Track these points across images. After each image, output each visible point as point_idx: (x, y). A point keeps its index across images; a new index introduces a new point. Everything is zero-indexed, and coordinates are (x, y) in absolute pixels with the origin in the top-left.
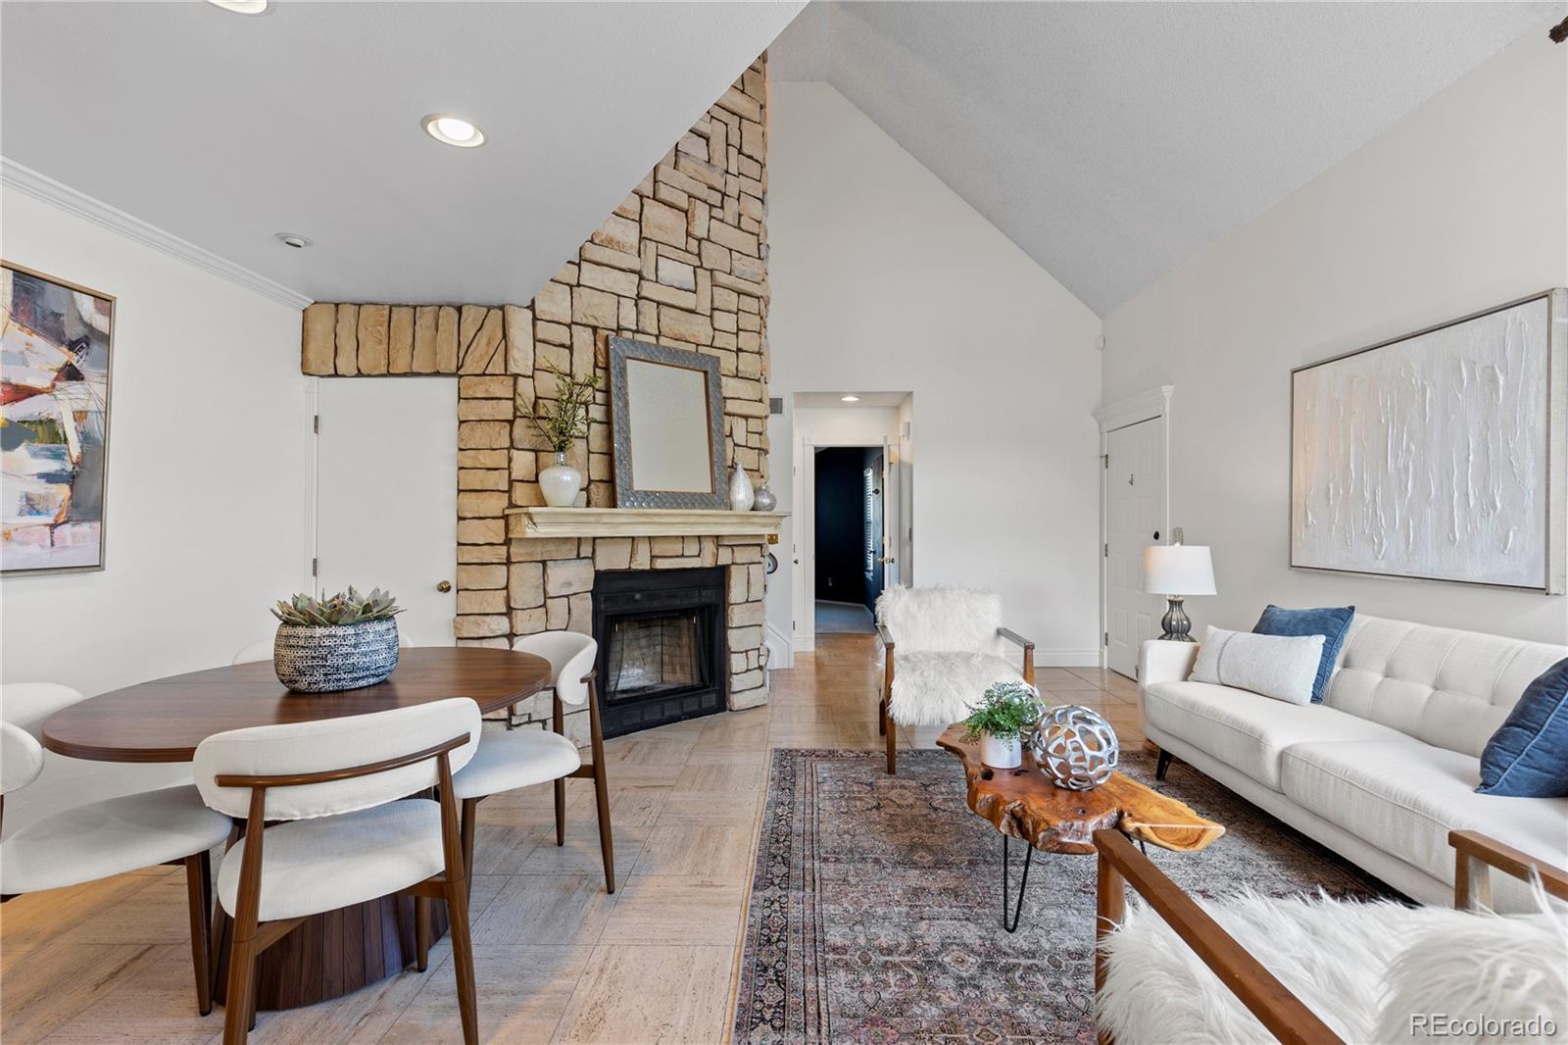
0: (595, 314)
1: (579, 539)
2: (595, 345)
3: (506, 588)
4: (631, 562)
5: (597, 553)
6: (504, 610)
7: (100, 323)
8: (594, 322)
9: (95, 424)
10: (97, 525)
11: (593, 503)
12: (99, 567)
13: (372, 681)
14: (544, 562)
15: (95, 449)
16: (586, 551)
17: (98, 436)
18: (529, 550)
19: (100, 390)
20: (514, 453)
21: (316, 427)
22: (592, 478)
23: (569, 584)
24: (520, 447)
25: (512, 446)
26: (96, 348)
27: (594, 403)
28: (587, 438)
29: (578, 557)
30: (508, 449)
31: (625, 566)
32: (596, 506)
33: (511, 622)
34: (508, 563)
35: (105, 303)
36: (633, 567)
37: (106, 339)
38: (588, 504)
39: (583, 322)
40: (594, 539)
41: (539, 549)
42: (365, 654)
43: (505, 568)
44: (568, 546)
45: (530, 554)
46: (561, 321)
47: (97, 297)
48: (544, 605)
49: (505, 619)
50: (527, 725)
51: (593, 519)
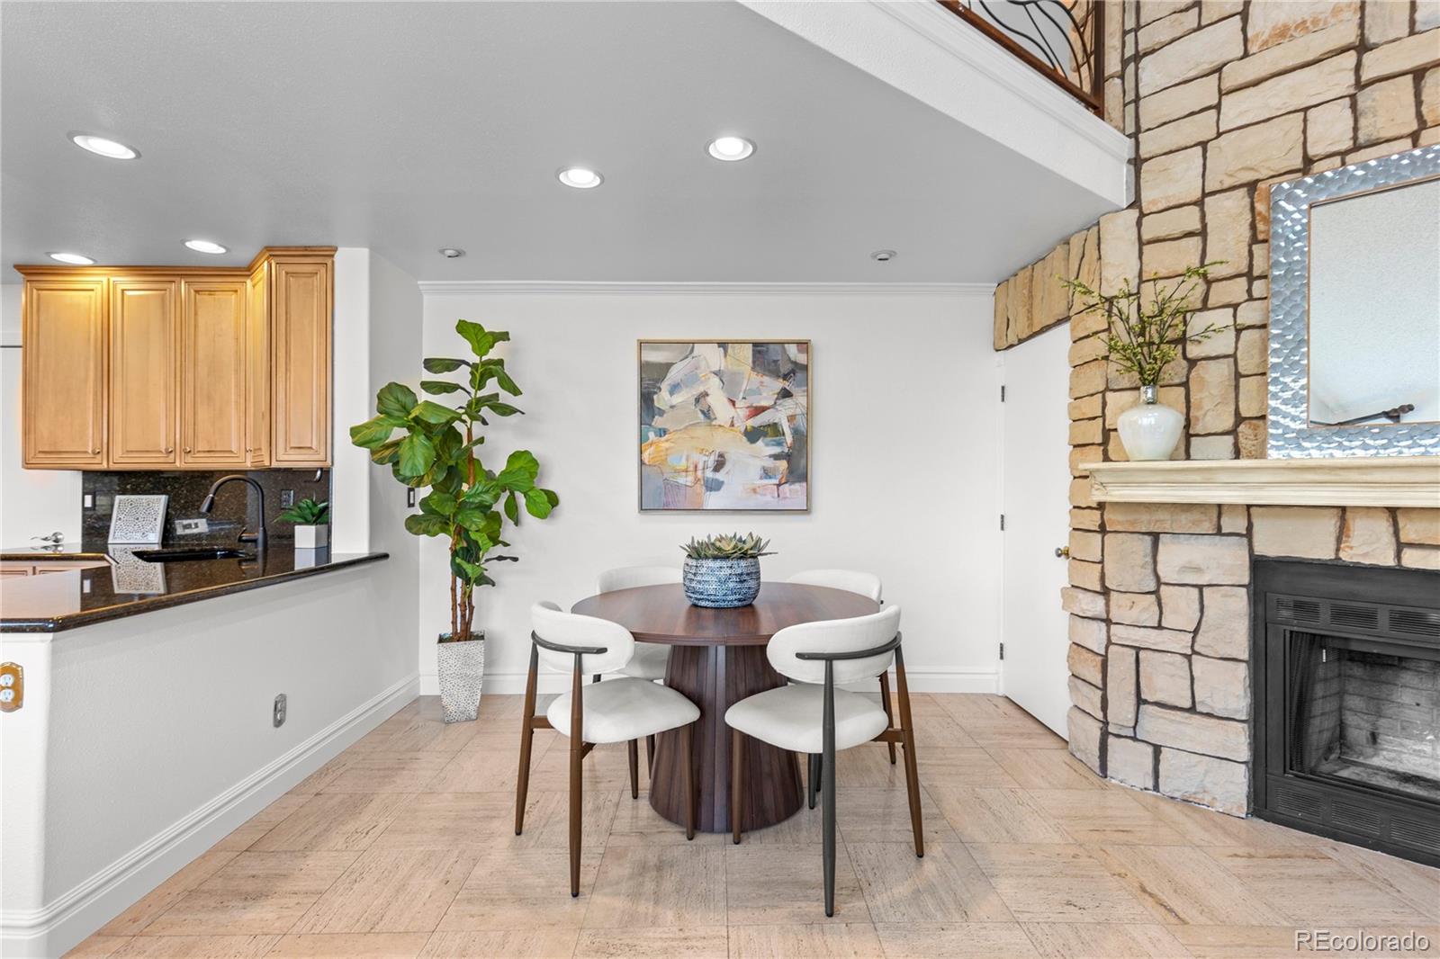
0: (1248, 163)
1: (1220, 506)
2: (1253, 208)
3: (1102, 562)
4: (1338, 550)
5: (1256, 529)
6: (1098, 588)
7: (802, 359)
8: (1248, 177)
9: (801, 422)
10: (805, 484)
11: (1243, 452)
12: (807, 511)
13: (710, 604)
14: (1155, 537)
15: (802, 438)
16: (1234, 523)
17: (803, 429)
18: (1131, 517)
19: (802, 400)
20: (1109, 395)
21: (1003, 396)
22: (1244, 413)
23: (1198, 570)
24: (1116, 387)
25: (1107, 389)
26: (799, 375)
27: (1251, 298)
28: (1234, 356)
29: (1219, 532)
30: (1103, 393)
31: (1325, 552)
32: (1250, 456)
33: (1107, 605)
34: (1103, 530)
35: (804, 345)
36: (1347, 556)
37: (805, 368)
38: (1237, 455)
39: (1226, 186)
40: (1249, 507)
41: (1145, 517)
42: (699, 582)
43: (1099, 537)
44: (1196, 516)
45: (1133, 523)
46: (1182, 202)
47: (799, 343)
48: (1156, 592)
49: (1101, 601)
50: (1130, 741)
51: (1197, 477)
